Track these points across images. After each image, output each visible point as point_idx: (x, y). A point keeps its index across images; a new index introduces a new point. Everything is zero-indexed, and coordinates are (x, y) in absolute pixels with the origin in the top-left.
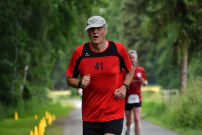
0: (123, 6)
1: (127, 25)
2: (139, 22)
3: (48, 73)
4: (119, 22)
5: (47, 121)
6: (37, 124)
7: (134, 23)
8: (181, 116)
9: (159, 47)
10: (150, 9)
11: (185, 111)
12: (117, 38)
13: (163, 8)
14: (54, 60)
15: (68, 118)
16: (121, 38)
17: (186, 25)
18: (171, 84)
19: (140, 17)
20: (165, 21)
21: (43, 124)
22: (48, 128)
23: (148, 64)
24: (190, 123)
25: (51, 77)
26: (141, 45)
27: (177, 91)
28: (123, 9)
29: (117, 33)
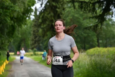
0: (33, 25)
1: (34, 31)
2: (38, 31)
3: (7, 47)
4: (32, 30)
5: (6, 63)
6: (3, 64)
7: (36, 31)
9: (44, 39)
10: (42, 26)
12: (31, 36)
13: (46, 26)
14: (9, 42)
15: (13, 62)
16: (32, 36)
19: (39, 29)
20: (47, 31)
21: (5, 64)
22: (6, 65)
23: (41, 45)
25: (8, 48)
26: (39, 38)
28: (33, 26)
29: (31, 34)
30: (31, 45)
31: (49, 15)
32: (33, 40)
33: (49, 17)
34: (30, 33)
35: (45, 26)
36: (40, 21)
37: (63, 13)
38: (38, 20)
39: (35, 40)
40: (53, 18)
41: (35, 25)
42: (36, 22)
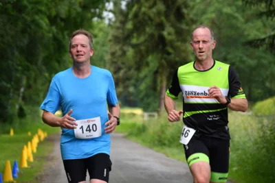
0: (110, 37)
1: (113, 54)
2: (124, 53)
4: (107, 52)
5: (39, 137)
7: (119, 53)
8: (159, 136)
10: (134, 41)
11: (163, 132)
12: (105, 66)
13: (146, 41)
16: (108, 66)
17: (165, 56)
18: (151, 108)
19: (125, 48)
20: (148, 52)
21: (36, 140)
22: (40, 144)
23: (132, 89)
24: (166, 142)
26: (126, 72)
27: (156, 114)
28: (110, 41)
29: (105, 61)
31: (154, 10)
33: (152, 16)
34: (102, 59)
35: (142, 39)
36: (130, 26)
38: (124, 23)
39: (115, 76)
40: (163, 19)
41: (116, 38)
42: (118, 28)
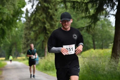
0: (24, 28)
1: (26, 34)
2: (30, 34)
4: (23, 34)
7: (28, 34)
8: (45, 67)
9: (37, 42)
10: (34, 29)
11: (46, 65)
12: (22, 39)
13: (39, 29)
16: (24, 39)
17: (47, 35)
18: (41, 55)
19: (30, 32)
20: (39, 33)
24: (48, 69)
26: (31, 42)
27: (43, 58)
28: (24, 29)
30: (23, 48)
31: (41, 17)
32: (24, 44)
33: (41, 19)
34: (21, 36)
35: (37, 28)
36: (32, 23)
37: (56, 14)
38: (30, 22)
39: (27, 43)
40: (45, 20)
41: (27, 28)
42: (27, 24)
